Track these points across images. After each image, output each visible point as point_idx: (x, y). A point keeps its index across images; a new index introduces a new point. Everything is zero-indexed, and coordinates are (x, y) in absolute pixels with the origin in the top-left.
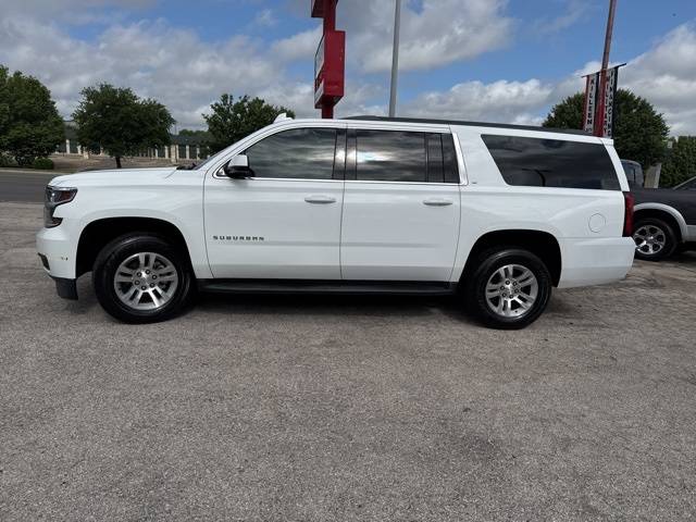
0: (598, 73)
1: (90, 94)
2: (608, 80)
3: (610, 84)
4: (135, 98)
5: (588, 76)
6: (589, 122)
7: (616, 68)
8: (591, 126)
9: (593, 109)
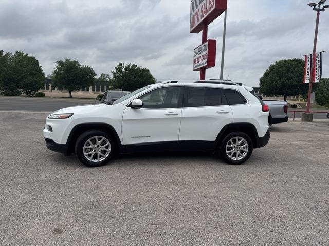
0: (311, 55)
1: (61, 63)
2: (317, 57)
3: (318, 59)
4: (79, 65)
5: (306, 56)
6: (308, 75)
7: (321, 53)
8: (309, 76)
9: (310, 69)
